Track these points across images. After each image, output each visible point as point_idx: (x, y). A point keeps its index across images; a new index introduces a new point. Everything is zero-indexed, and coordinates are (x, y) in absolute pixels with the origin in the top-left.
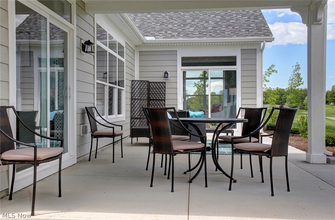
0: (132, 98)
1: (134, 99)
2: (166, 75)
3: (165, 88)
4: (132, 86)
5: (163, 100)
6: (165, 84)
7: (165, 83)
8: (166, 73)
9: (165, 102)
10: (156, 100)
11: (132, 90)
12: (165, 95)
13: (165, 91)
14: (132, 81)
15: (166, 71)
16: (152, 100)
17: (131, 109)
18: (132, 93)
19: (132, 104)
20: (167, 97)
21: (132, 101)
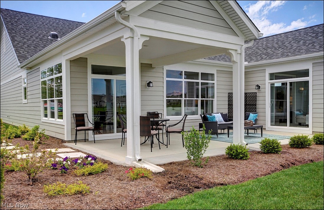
0: (229, 104)
1: (230, 105)
3: (256, 96)
4: (229, 96)
5: (255, 105)
7: (256, 93)
8: (258, 86)
9: (256, 106)
10: (251, 105)
11: (229, 99)
12: (256, 102)
13: (256, 99)
14: (229, 93)
15: (258, 85)
16: (248, 105)
17: (229, 111)
18: (229, 101)
19: (229, 108)
20: (258, 102)
21: (229, 106)
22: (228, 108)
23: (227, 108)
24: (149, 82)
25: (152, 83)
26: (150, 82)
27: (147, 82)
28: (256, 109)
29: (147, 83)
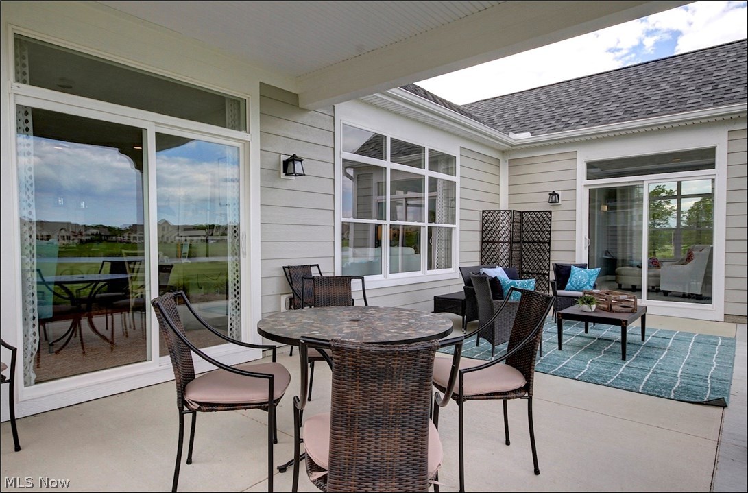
0: (483, 240)
1: (486, 242)
2: (554, 197)
3: (550, 221)
4: (483, 219)
5: (546, 242)
6: (551, 214)
7: (550, 212)
8: (553, 193)
9: (550, 245)
10: (534, 242)
11: (483, 226)
12: (550, 234)
13: (550, 227)
14: (484, 211)
15: (554, 192)
16: (525, 242)
17: (482, 258)
18: (483, 232)
20: (554, 236)
21: (482, 244)
22: (482, 251)
23: (479, 249)
24: (288, 157)
25: (301, 161)
26: (294, 159)
27: (284, 158)
28: (549, 252)
29: (282, 161)
